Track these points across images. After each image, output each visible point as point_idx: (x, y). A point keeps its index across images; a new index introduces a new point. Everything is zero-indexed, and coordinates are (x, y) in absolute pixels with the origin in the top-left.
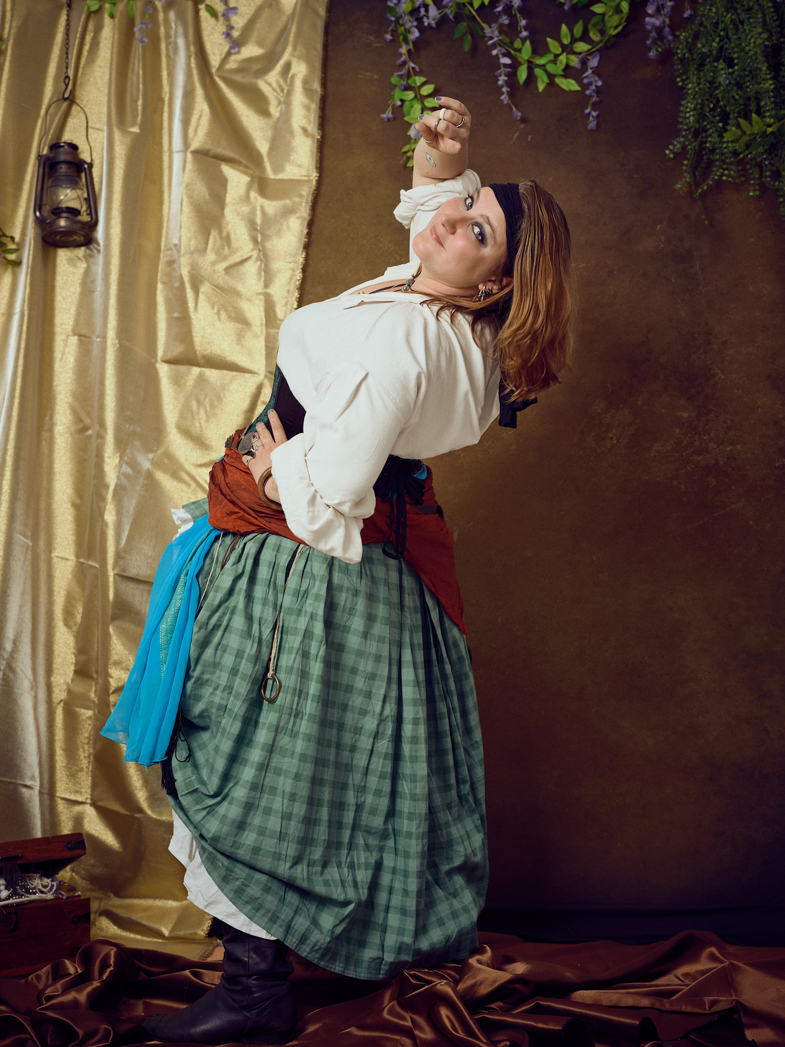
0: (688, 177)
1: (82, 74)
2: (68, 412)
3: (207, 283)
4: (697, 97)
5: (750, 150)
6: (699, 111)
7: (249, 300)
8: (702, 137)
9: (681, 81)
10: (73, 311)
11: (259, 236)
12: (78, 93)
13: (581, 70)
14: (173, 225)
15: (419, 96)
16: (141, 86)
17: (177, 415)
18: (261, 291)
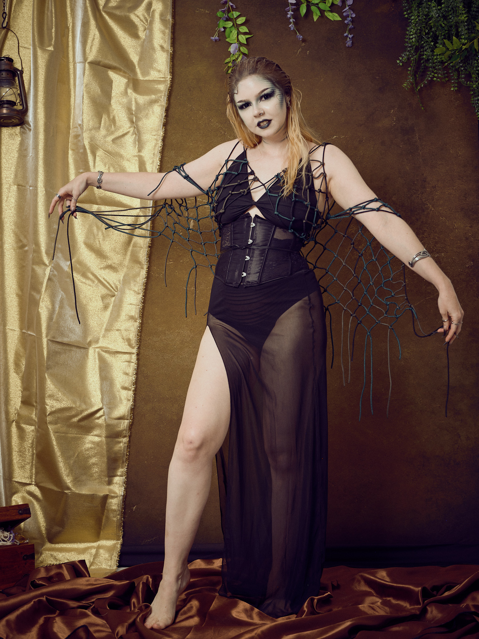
0: (411, 79)
1: (14, 11)
2: (12, 235)
3: (101, 150)
4: (417, 25)
5: (451, 61)
6: (419, 35)
7: (128, 160)
8: (421, 52)
9: (407, 14)
10: (13, 169)
11: (134, 118)
12: (11, 23)
13: (341, 6)
14: (77, 112)
15: (235, 25)
16: (54, 19)
17: (84, 236)
18: (136, 154)
